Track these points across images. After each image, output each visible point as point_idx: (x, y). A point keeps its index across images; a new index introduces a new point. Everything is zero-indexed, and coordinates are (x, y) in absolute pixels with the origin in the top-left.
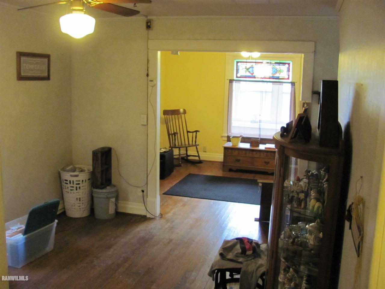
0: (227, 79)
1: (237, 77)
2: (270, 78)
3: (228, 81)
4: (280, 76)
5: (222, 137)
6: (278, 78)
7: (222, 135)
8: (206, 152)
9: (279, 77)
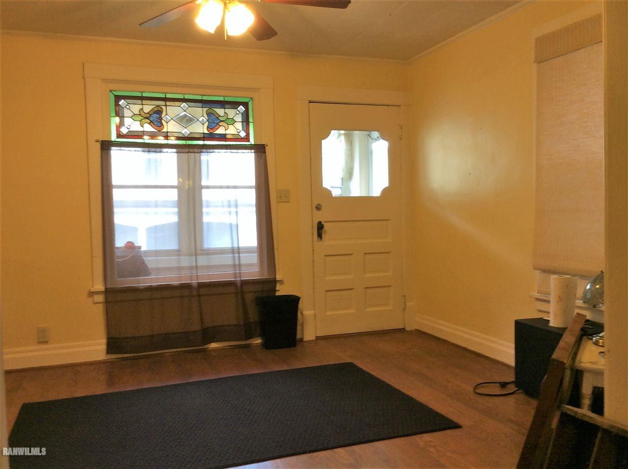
0: (97, 141)
1: (119, 135)
2: (203, 139)
3: (98, 145)
4: (227, 132)
5: (92, 294)
6: (223, 137)
7: (93, 290)
8: (46, 342)
9: (225, 135)
